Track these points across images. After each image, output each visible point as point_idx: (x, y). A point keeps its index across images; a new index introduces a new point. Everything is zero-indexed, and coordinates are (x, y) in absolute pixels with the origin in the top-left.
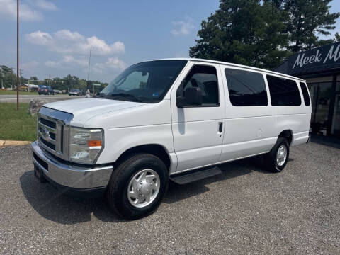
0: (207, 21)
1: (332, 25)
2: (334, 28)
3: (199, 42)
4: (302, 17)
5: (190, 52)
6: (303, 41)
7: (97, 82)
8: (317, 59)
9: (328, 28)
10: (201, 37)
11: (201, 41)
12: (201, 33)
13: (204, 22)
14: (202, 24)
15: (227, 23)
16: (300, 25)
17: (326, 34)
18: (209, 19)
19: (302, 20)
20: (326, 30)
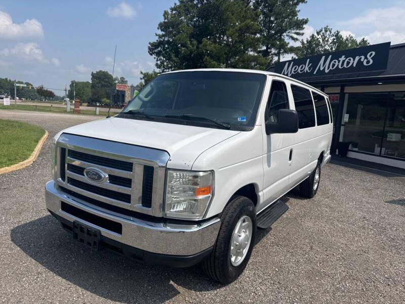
0: (169, 11)
1: (301, 32)
2: (303, 34)
3: (160, 37)
4: (272, 19)
5: (149, 49)
6: (273, 46)
7: (19, 82)
8: (307, 69)
9: (298, 34)
10: (162, 30)
11: (163, 36)
12: (163, 26)
13: (166, 13)
14: (164, 15)
15: (194, 17)
16: (270, 28)
17: (295, 40)
18: (172, 9)
19: (272, 22)
20: (295, 36)
